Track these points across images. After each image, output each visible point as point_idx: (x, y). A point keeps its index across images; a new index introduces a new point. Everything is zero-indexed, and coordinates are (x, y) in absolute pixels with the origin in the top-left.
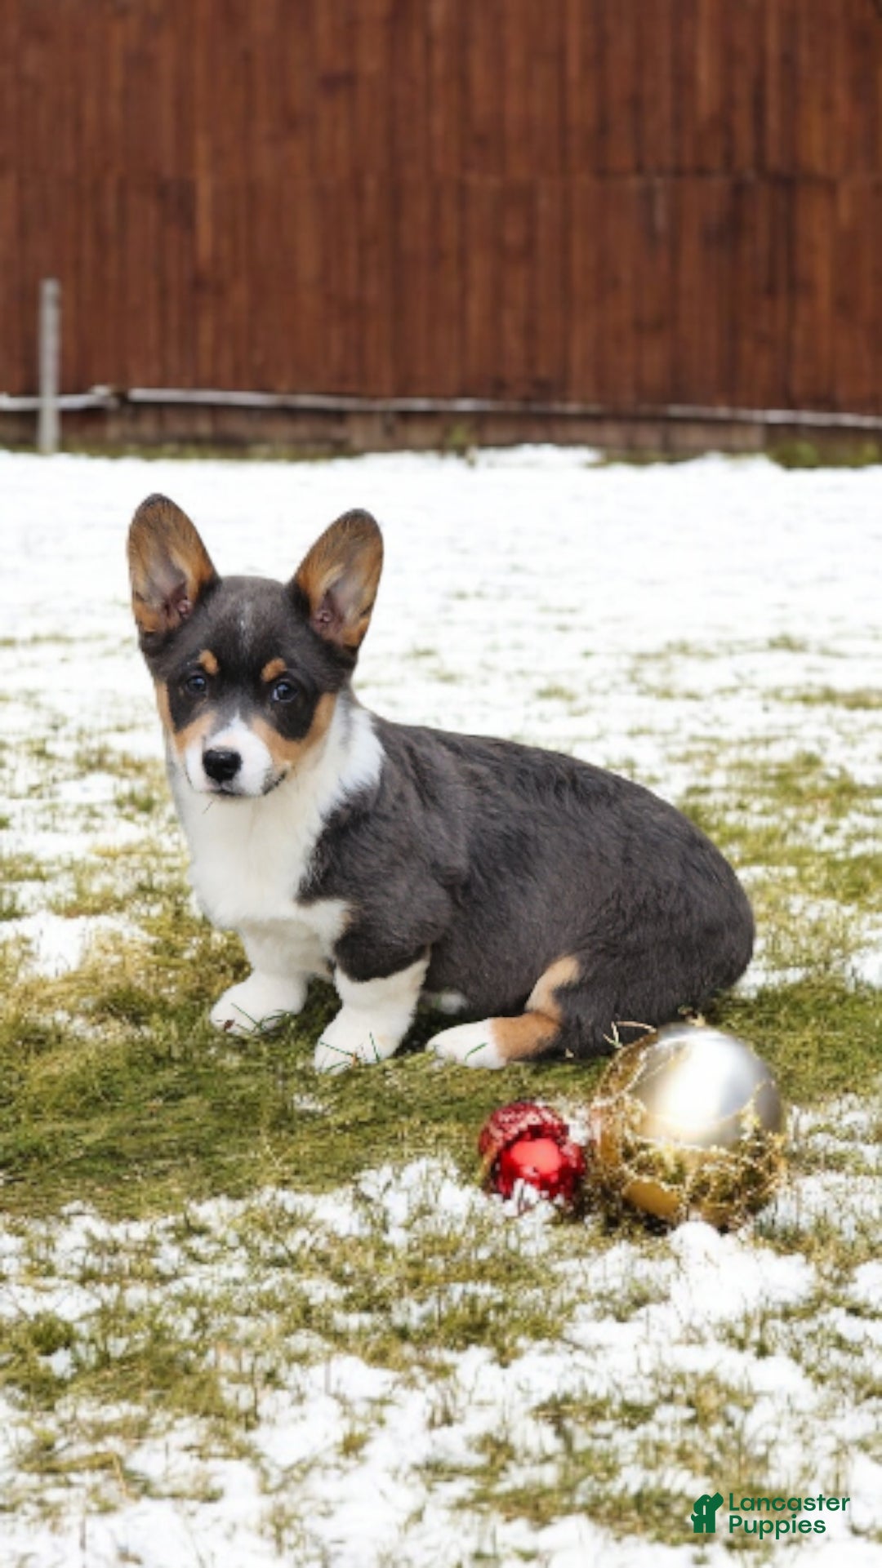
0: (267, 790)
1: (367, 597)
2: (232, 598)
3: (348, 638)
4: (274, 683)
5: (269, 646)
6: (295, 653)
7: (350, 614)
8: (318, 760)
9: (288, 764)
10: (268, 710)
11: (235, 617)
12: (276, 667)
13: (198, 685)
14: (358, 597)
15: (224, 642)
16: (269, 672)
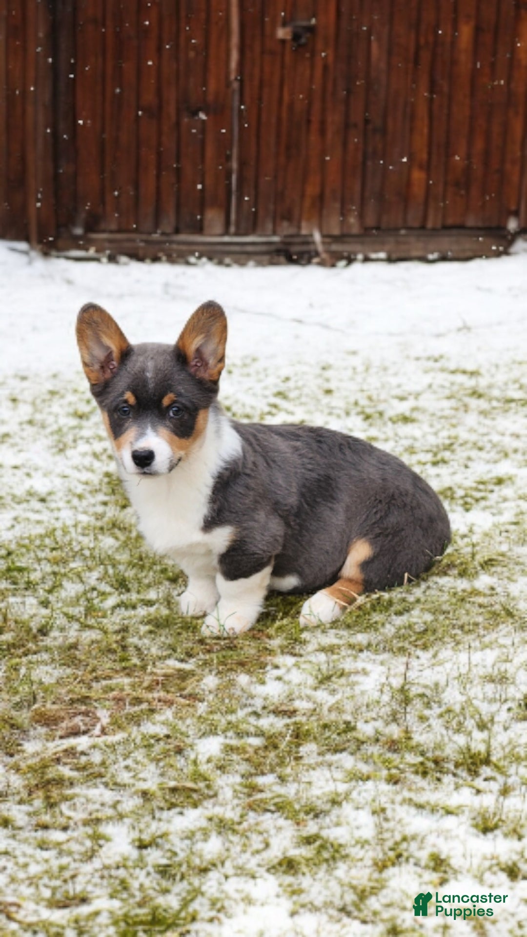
0: (171, 469)
1: (220, 351)
2: (141, 359)
3: (211, 375)
4: (169, 407)
5: (165, 386)
6: (181, 389)
7: (212, 361)
8: (201, 447)
9: (182, 453)
10: (168, 423)
11: (143, 370)
12: (170, 398)
13: (125, 411)
14: (215, 352)
15: (138, 386)
16: (166, 401)
